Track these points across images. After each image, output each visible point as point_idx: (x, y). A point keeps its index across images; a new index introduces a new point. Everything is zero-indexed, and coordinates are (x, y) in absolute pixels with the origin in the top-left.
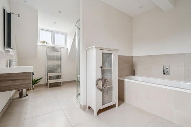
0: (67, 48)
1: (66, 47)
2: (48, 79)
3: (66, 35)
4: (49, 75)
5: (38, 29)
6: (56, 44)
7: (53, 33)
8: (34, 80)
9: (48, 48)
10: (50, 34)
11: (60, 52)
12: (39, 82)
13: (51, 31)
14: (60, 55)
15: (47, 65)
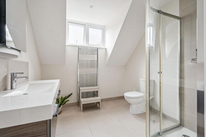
0: (106, 49)
1: (104, 47)
2: (81, 97)
3: (103, 29)
4: (81, 91)
5: (67, 23)
6: (90, 44)
7: (86, 27)
8: (62, 97)
9: (80, 49)
10: (82, 29)
11: (97, 55)
12: (68, 100)
13: (84, 25)
14: (96, 60)
15: (78, 75)
